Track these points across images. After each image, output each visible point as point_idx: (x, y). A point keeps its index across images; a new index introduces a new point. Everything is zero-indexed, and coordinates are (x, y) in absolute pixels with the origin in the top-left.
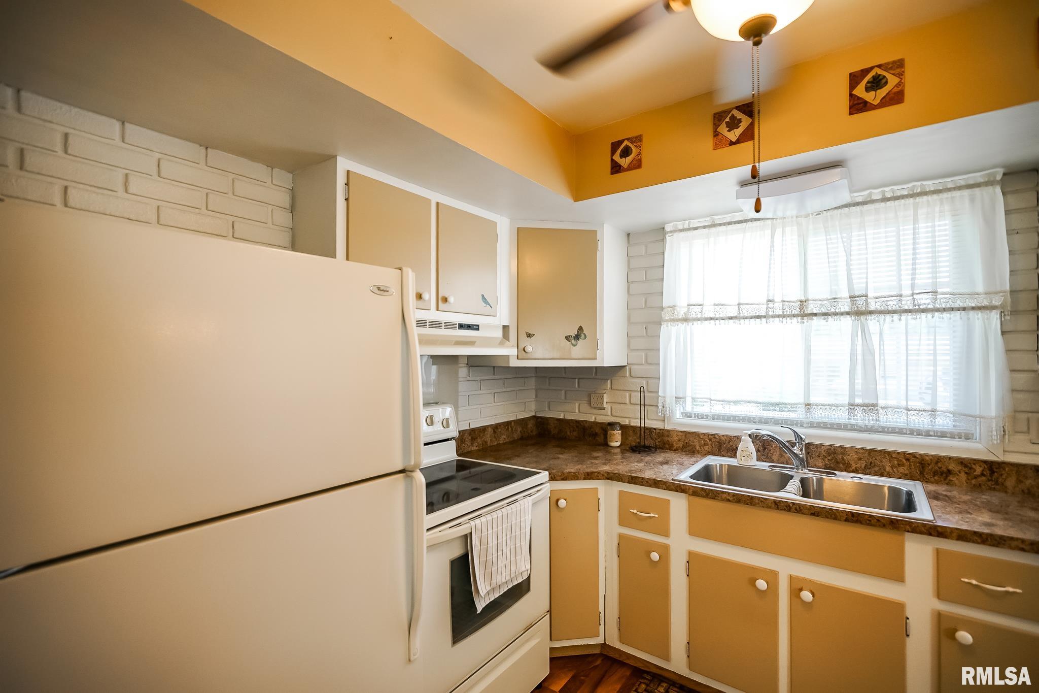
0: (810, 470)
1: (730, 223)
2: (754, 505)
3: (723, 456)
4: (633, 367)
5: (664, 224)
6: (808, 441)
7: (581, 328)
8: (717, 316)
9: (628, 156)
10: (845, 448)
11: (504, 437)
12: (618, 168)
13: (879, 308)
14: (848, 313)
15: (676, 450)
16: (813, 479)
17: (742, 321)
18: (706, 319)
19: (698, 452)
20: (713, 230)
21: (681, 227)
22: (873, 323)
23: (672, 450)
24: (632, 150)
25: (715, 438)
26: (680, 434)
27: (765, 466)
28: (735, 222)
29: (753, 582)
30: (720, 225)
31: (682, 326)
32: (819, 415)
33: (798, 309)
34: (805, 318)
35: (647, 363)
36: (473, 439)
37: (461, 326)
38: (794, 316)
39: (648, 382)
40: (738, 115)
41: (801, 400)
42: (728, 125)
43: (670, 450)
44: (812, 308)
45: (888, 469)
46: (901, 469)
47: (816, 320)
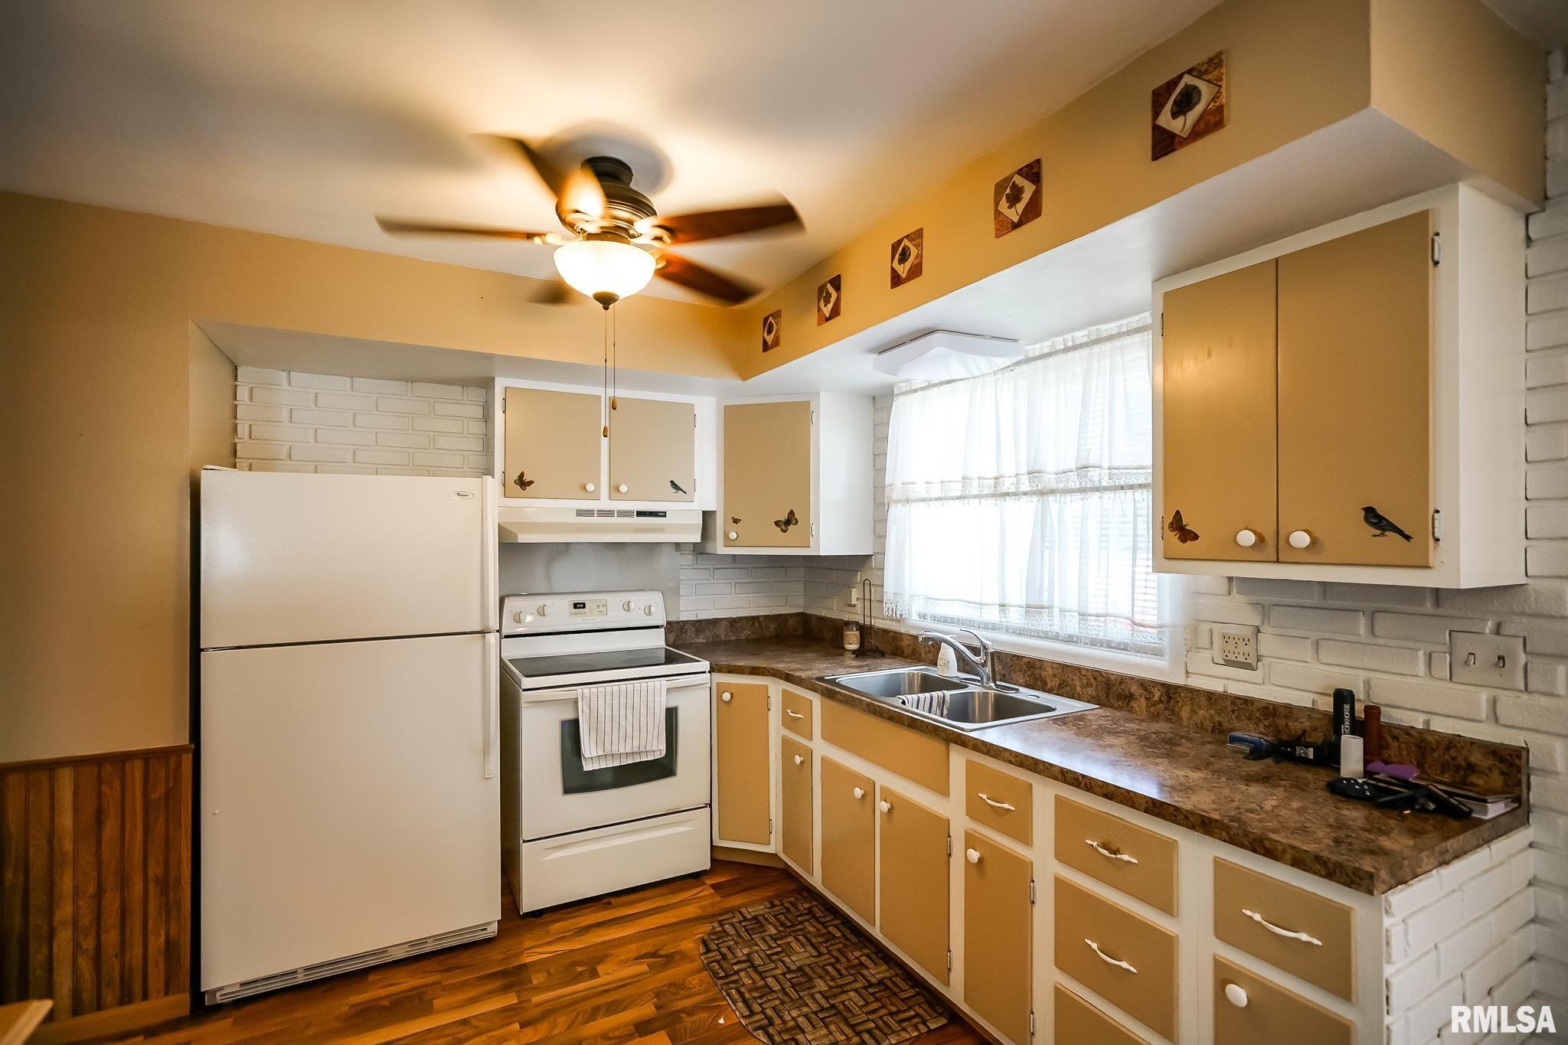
5: (893, 385)
7: (792, 513)
11: (746, 632)
26: (910, 638)
33: (993, 488)
34: (1000, 498)
36: (698, 632)
37: (640, 514)
38: (987, 496)
44: (1005, 486)
45: (1078, 689)
46: (1090, 690)
47: (1010, 501)
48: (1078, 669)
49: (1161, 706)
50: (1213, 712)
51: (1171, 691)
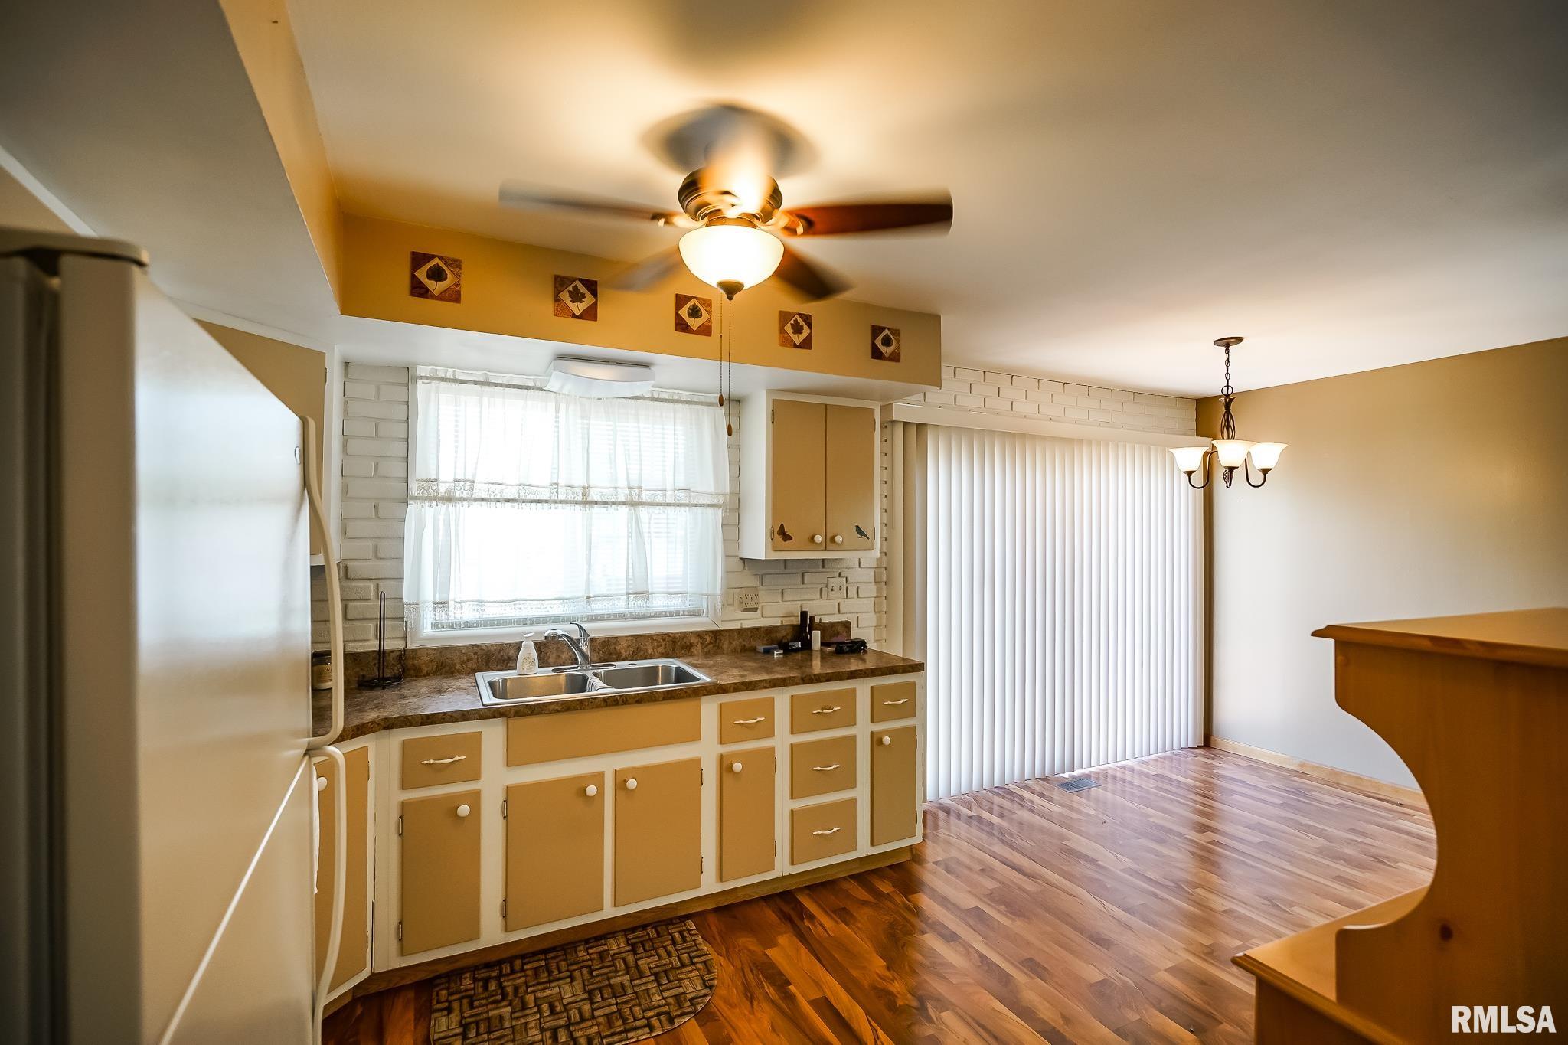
0: (593, 666)
1: (508, 386)
2: (584, 709)
3: (493, 670)
4: (351, 564)
5: (416, 364)
6: (592, 636)
8: (492, 497)
9: (440, 281)
10: (616, 638)
12: (423, 291)
13: (649, 500)
14: (624, 503)
15: (427, 675)
16: (601, 673)
17: (493, 504)
18: (476, 500)
19: (459, 672)
20: (487, 388)
21: (441, 374)
22: (644, 513)
23: (421, 676)
24: (446, 274)
25: (482, 649)
26: (433, 652)
27: (548, 671)
28: (514, 386)
29: (582, 792)
30: (496, 385)
31: (442, 507)
32: (599, 607)
33: (581, 495)
34: (587, 505)
35: (377, 557)
38: (576, 503)
39: (378, 585)
40: (583, 290)
41: (581, 593)
42: (571, 294)
43: (416, 676)
44: (594, 495)
45: (650, 651)
46: (659, 650)
47: (597, 508)
48: (650, 636)
49: (711, 645)
50: (741, 640)
51: (716, 635)
